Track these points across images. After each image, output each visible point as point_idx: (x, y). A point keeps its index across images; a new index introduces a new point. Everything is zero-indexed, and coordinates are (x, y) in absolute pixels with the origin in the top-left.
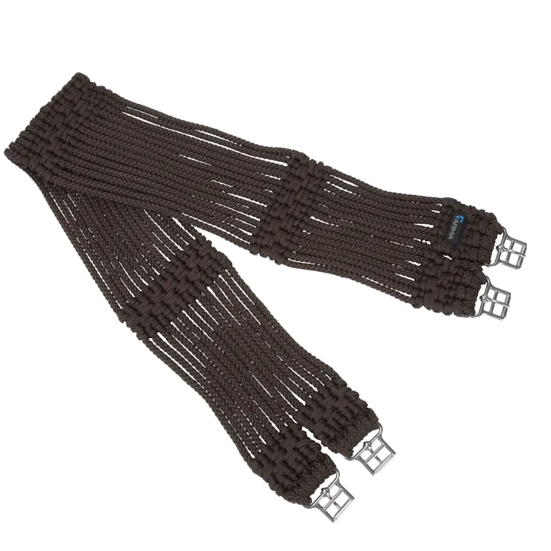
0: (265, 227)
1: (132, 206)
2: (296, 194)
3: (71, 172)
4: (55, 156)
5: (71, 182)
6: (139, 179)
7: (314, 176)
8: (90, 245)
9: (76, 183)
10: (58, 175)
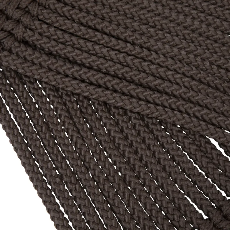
1: (138, 113)
3: (34, 48)
4: (8, 18)
5: (34, 64)
6: (153, 67)
8: (61, 177)
9: (41, 66)
10: (10, 51)
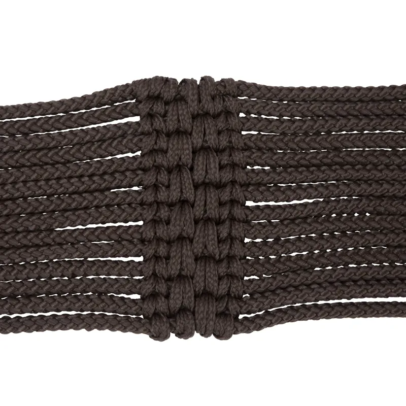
0: (161, 269)
2: (192, 169)
7: (207, 114)
